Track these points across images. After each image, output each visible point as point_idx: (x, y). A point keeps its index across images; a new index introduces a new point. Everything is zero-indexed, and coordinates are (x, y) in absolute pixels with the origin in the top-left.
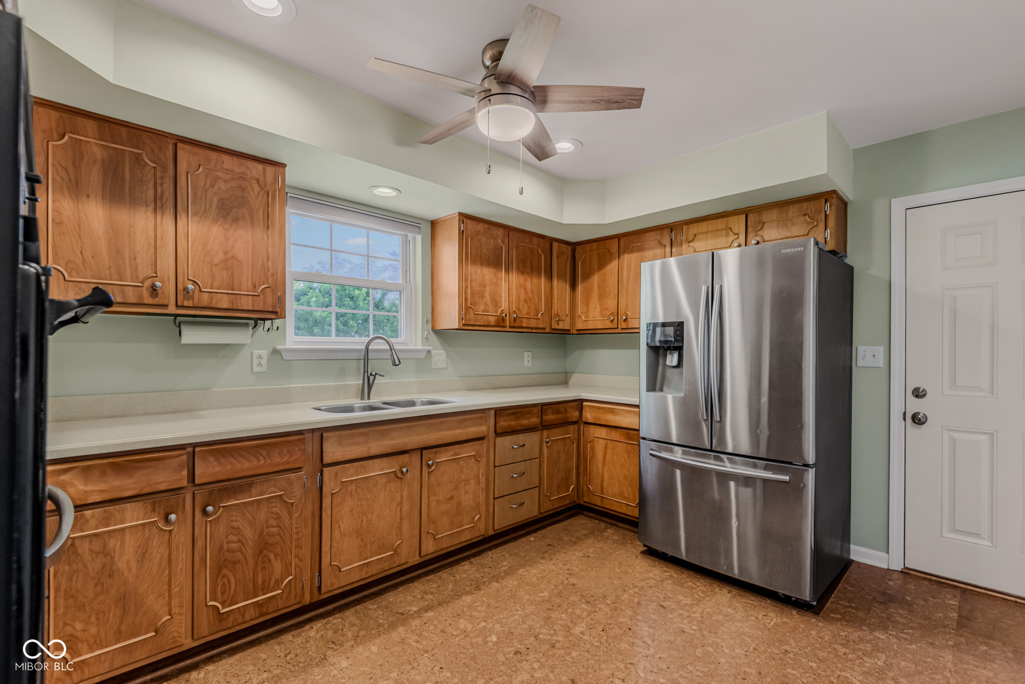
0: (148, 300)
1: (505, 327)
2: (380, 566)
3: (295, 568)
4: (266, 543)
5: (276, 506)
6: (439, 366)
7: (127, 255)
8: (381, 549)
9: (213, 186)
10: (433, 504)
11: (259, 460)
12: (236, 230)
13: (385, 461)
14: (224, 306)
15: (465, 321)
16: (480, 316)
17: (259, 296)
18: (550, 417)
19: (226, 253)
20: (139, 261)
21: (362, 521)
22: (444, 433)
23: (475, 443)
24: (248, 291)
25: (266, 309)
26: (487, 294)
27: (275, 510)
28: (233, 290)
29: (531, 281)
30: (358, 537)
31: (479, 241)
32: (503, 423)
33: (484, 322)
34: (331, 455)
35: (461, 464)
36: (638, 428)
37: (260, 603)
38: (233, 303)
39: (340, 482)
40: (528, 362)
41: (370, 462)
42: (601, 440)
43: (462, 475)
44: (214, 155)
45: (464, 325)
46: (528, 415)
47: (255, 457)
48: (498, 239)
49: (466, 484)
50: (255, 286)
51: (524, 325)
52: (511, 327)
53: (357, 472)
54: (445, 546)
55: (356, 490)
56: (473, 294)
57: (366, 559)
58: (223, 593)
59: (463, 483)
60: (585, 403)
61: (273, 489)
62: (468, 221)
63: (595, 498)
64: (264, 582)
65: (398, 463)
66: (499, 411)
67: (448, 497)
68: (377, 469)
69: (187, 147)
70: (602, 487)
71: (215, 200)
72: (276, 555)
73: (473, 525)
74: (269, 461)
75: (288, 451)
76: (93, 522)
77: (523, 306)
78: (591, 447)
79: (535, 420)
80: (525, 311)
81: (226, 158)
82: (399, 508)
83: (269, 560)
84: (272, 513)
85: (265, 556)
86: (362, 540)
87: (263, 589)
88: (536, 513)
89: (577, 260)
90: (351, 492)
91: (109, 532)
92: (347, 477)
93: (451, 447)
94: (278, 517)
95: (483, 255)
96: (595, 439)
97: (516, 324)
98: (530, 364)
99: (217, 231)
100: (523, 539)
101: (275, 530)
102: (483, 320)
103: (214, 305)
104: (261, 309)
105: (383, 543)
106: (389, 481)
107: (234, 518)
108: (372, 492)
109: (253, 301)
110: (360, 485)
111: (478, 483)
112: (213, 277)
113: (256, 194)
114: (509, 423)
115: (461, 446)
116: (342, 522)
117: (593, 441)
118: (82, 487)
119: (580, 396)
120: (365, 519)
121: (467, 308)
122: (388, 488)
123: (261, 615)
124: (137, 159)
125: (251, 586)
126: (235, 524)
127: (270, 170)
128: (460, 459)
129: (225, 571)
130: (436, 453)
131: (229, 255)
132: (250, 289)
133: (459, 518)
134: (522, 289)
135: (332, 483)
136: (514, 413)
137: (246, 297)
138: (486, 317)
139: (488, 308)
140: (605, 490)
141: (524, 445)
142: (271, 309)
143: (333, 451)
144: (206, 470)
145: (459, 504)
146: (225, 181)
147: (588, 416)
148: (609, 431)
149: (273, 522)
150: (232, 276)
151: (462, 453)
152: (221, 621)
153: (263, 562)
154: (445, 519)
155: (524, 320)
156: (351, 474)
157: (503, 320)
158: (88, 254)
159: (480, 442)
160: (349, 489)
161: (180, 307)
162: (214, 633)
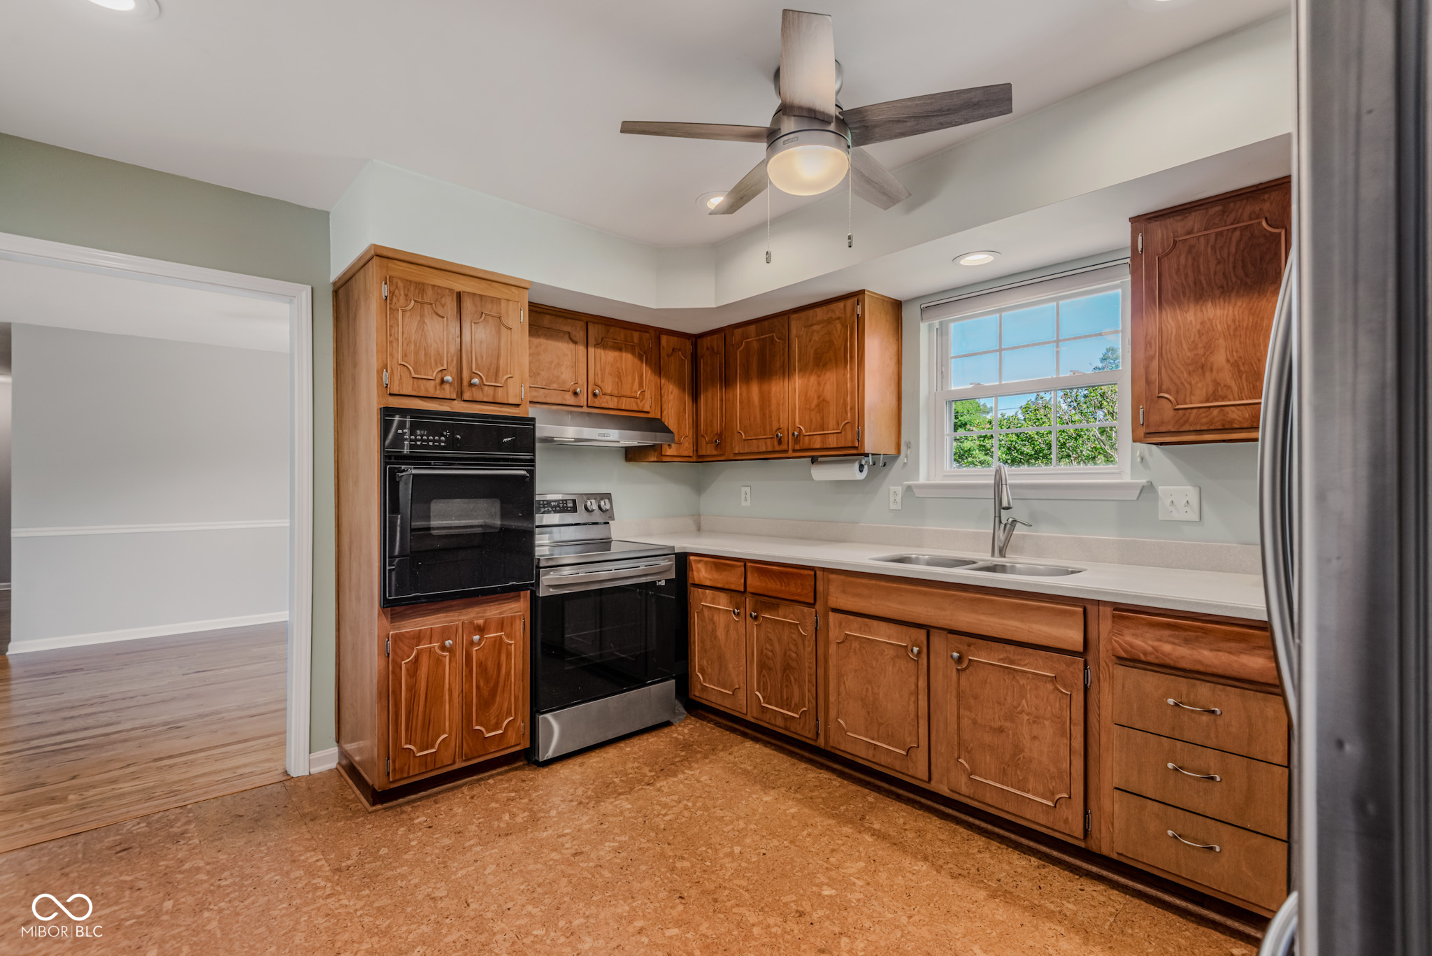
0: (777, 448)
2: (889, 760)
3: (809, 703)
4: (788, 664)
5: (794, 633)
6: (1177, 516)
7: (768, 416)
8: (890, 739)
9: (810, 341)
10: (966, 722)
11: (781, 585)
12: (825, 374)
13: (892, 629)
14: (818, 446)
15: (1147, 427)
17: (841, 433)
19: (819, 397)
20: (773, 418)
21: (867, 689)
22: (982, 617)
23: (1056, 656)
24: (834, 430)
25: (846, 445)
26: (1219, 360)
27: (794, 636)
28: (823, 430)
30: (863, 707)
34: (835, 599)
35: (1022, 683)
37: (785, 716)
38: (823, 442)
39: (844, 634)
41: (875, 623)
43: (1024, 701)
44: (811, 312)
45: (1150, 435)
47: (780, 582)
49: (1034, 722)
50: (838, 424)
53: (860, 628)
54: (989, 801)
55: (859, 649)
56: (1168, 367)
57: (873, 739)
58: (764, 690)
59: (1027, 717)
61: (792, 616)
62: (1156, 226)
64: (787, 699)
65: (910, 638)
67: (996, 725)
68: (884, 635)
69: (795, 316)
71: (812, 351)
72: (795, 680)
73: (1051, 804)
74: (788, 589)
75: (801, 584)
76: (709, 599)
81: (818, 310)
82: (913, 699)
83: (791, 681)
84: (791, 637)
85: (787, 675)
86: (868, 713)
87: (787, 705)
90: (855, 650)
91: (715, 608)
92: (851, 631)
93: (1000, 646)
94: (796, 645)
99: (813, 379)
101: (794, 655)
102: (1204, 420)
103: (812, 447)
104: (842, 445)
105: (892, 733)
106: (897, 656)
107: (769, 630)
108: (877, 661)
109: (837, 438)
110: (865, 645)
111: (1062, 733)
112: (811, 421)
113: (839, 333)
114: (1156, 644)
115: (1020, 650)
116: (847, 680)
118: (704, 574)
120: (870, 689)
121: (1153, 402)
122: (897, 665)
123: (786, 729)
124: (772, 339)
125: (779, 696)
126: (769, 635)
127: (849, 302)
128: (1020, 674)
129: (764, 672)
130: (969, 645)
131: (821, 399)
132: (835, 427)
133: (1019, 773)
135: (837, 631)
137: (832, 435)
138: (1215, 412)
139: (1222, 392)
141: (1214, 712)
142: (850, 445)
143: (839, 599)
144: (754, 582)
145: (1018, 749)
146: (818, 332)
149: (793, 648)
150: (823, 417)
151: (1022, 663)
152: (763, 712)
153: (787, 680)
154: (988, 757)
156: (855, 629)
158: (752, 419)
159: (1068, 658)
160: (853, 645)
161: (794, 451)
162: (761, 720)
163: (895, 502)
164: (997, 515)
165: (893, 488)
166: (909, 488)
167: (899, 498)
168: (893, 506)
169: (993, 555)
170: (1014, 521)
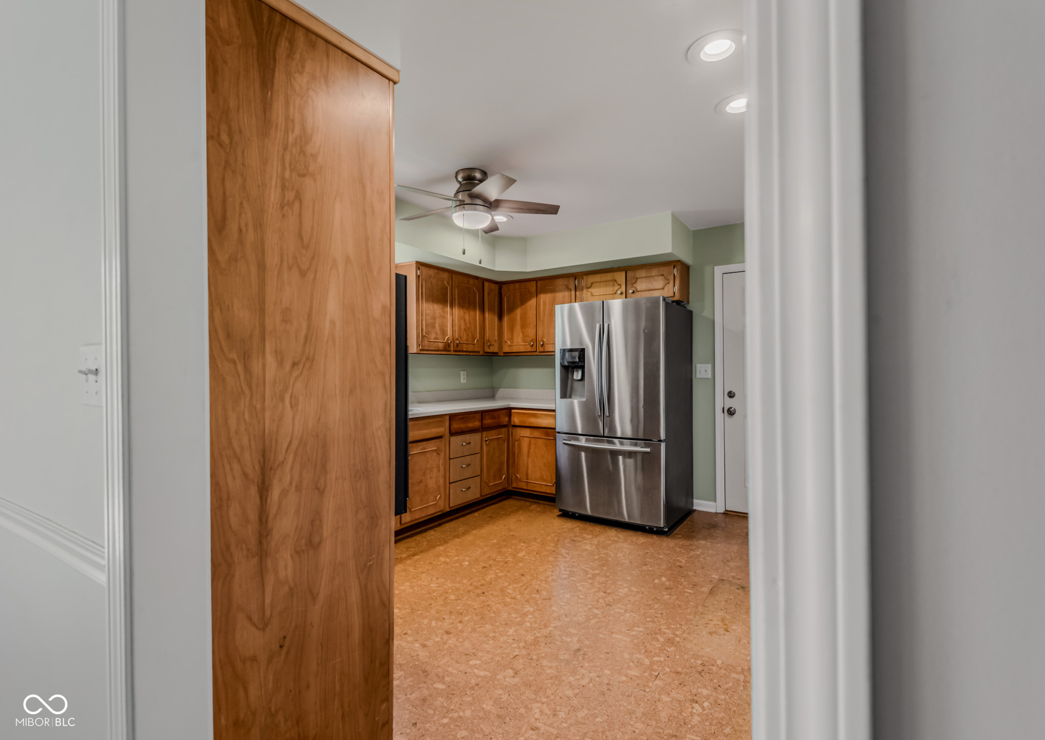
1: (450, 351)
15: (422, 346)
16: (432, 343)
18: (488, 421)
23: (437, 440)
26: (437, 325)
29: (469, 313)
31: (431, 283)
32: (456, 426)
33: (435, 347)
35: (427, 456)
36: (554, 427)
40: (464, 379)
42: (526, 438)
43: (428, 464)
45: (421, 350)
46: (473, 420)
48: (445, 281)
49: (431, 471)
51: (464, 349)
52: (455, 351)
54: (417, 517)
56: (427, 326)
59: (429, 470)
60: (513, 411)
62: (423, 268)
63: (522, 483)
66: (453, 417)
67: (420, 480)
70: (527, 475)
73: (435, 502)
77: (463, 334)
78: (518, 445)
79: (477, 424)
80: (465, 338)
88: (478, 496)
89: (503, 297)
95: (434, 294)
96: (521, 438)
97: (458, 349)
98: (465, 381)
100: (470, 515)
111: (439, 471)
114: (460, 425)
115: (427, 442)
117: (519, 439)
119: (509, 405)
121: (423, 337)
128: (427, 453)
133: (427, 496)
134: (463, 320)
136: (462, 418)
138: (436, 343)
139: (438, 336)
140: (529, 476)
141: (470, 443)
145: (426, 486)
147: (516, 420)
148: (532, 431)
151: (427, 448)
154: (417, 497)
155: (464, 345)
157: (449, 345)
159: (440, 440)
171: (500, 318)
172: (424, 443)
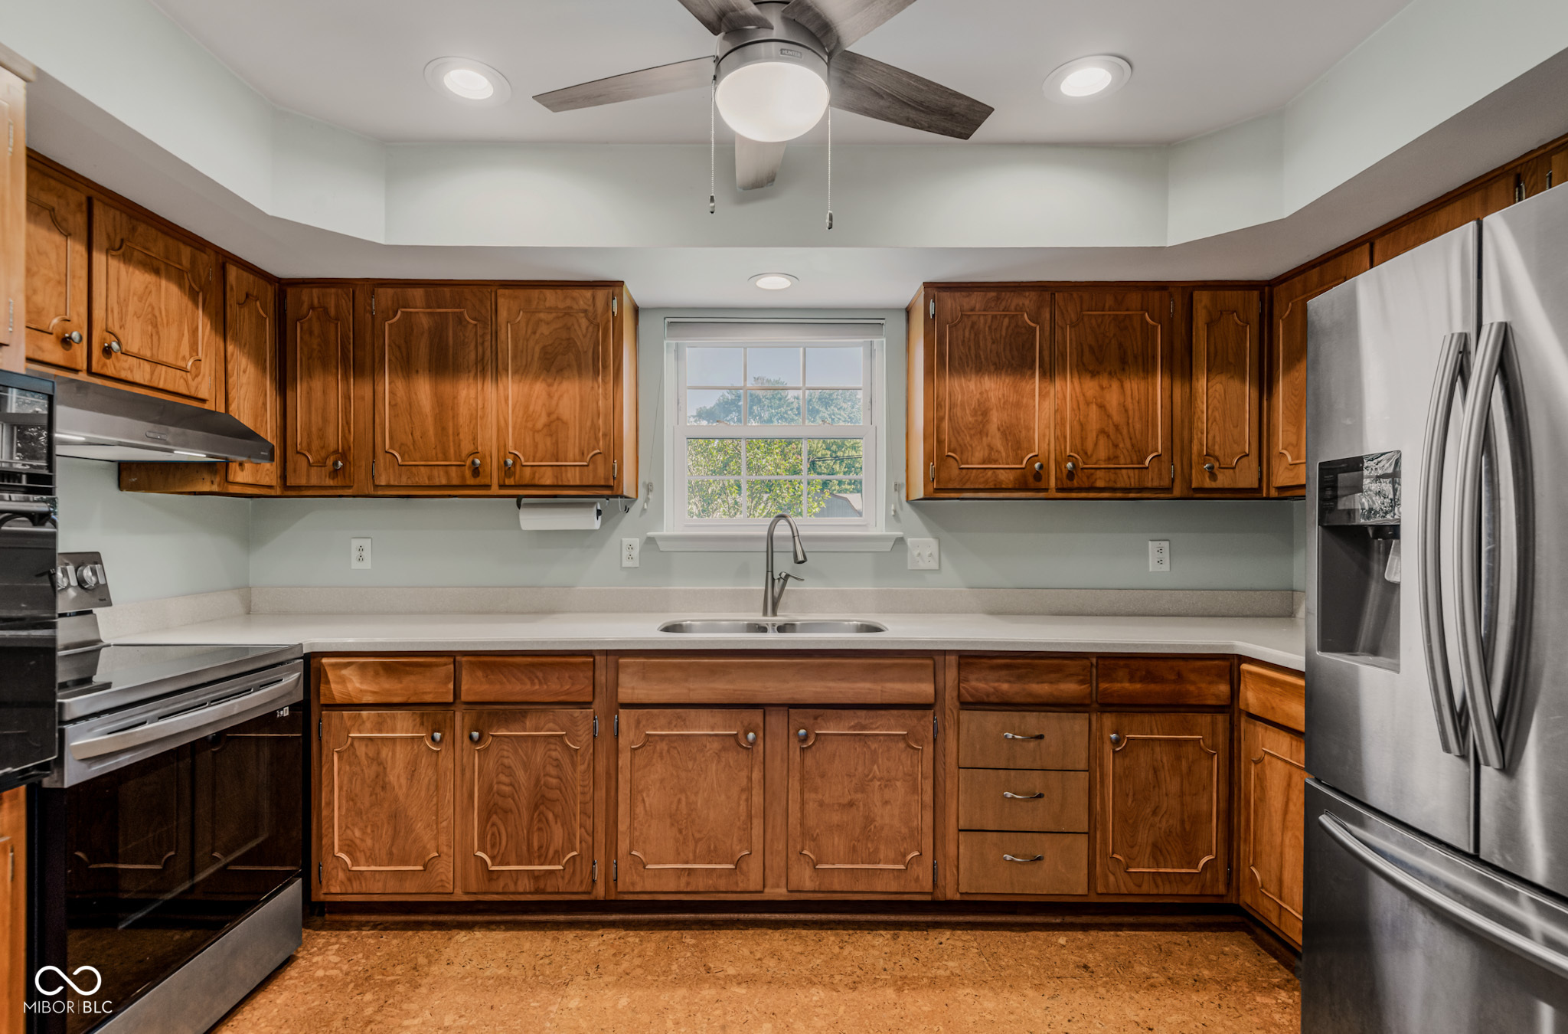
0: (470, 481)
1: (1046, 490)
2: (711, 882)
3: (581, 842)
4: (543, 796)
5: (555, 750)
6: (922, 565)
7: (451, 431)
8: (711, 855)
9: (534, 333)
10: (811, 806)
11: (533, 684)
12: (560, 383)
13: (718, 715)
14: (548, 482)
15: (938, 482)
16: (974, 471)
17: (587, 466)
18: (1124, 686)
19: (549, 414)
20: (462, 436)
21: (679, 801)
22: (831, 684)
23: (907, 712)
24: (575, 461)
25: (597, 483)
26: (993, 428)
27: (554, 754)
28: (557, 461)
29: (1122, 386)
30: (672, 825)
31: (972, 327)
32: (981, 684)
33: (986, 482)
34: (630, 691)
35: (873, 748)
37: (536, 874)
38: (557, 478)
39: (643, 735)
40: (1160, 562)
41: (693, 712)
43: (875, 767)
44: (535, 293)
45: (937, 490)
46: (1053, 676)
47: (530, 678)
48: (1023, 315)
49: (886, 786)
50: (583, 454)
51: (1100, 484)
52: (1059, 490)
53: (670, 723)
54: (837, 887)
55: (668, 751)
56: (956, 430)
57: (687, 863)
58: (493, 846)
59: (879, 783)
60: (1245, 667)
61: (551, 725)
62: (945, 295)
63: (1266, 902)
64: (540, 848)
65: (742, 723)
66: (970, 659)
67: (845, 800)
68: (704, 726)
69: (507, 292)
70: (1280, 881)
71: (537, 349)
72: (556, 817)
73: (902, 867)
74: (545, 687)
75: (570, 677)
76: (368, 725)
77: (1096, 444)
78: (1257, 775)
79: (1070, 688)
80: (1102, 452)
81: (549, 293)
82: (744, 797)
83: (547, 820)
84: (550, 757)
85: (541, 813)
86: (680, 831)
87: (540, 857)
88: (1081, 889)
89: (1275, 321)
90: (661, 753)
91: (382, 739)
92: (655, 729)
93: (851, 712)
94: (558, 766)
95: (982, 353)
96: (1267, 758)
97: (1075, 483)
98: (1166, 567)
99: (539, 388)
100: (1042, 935)
101: (554, 781)
102: (982, 480)
103: (536, 482)
104: (590, 483)
105: (715, 847)
106: (724, 749)
107: (505, 753)
108: (695, 760)
109: (581, 473)
110: (676, 744)
111: (914, 789)
112: (536, 446)
113: (584, 331)
114: (996, 684)
115: (872, 713)
116: (648, 796)
117: (1260, 761)
118: (358, 685)
119: (1232, 646)
120: (684, 799)
121: (943, 459)
122: (723, 759)
123: (537, 892)
124: (460, 320)
125: (525, 848)
126: (506, 761)
127: (601, 294)
128: (871, 738)
129: (494, 818)
130: (816, 718)
131: (554, 417)
132: (578, 458)
133: (869, 845)
134: (1094, 407)
135: (632, 734)
136: (1007, 667)
137: (573, 468)
138: (990, 473)
139: (994, 456)
140: (1285, 891)
141: (1041, 737)
142: (602, 483)
143: (632, 688)
144: (474, 687)
145: (869, 820)
146: (548, 324)
147: (1251, 697)
148: (1294, 743)
149: (553, 771)
150: (557, 443)
151: (874, 726)
152: (490, 880)
153: (540, 821)
154: (836, 839)
155: (1099, 474)
156: (660, 726)
157: (1038, 476)
158: (417, 434)
159: (919, 713)
160: (658, 748)
161: (502, 486)
162: (485, 893)
163: (630, 558)
164: (770, 570)
165: (626, 541)
166: (651, 540)
167: (636, 553)
168: (626, 563)
169: (765, 613)
170: (788, 576)
171: (1265, 384)
172: (862, 713)
